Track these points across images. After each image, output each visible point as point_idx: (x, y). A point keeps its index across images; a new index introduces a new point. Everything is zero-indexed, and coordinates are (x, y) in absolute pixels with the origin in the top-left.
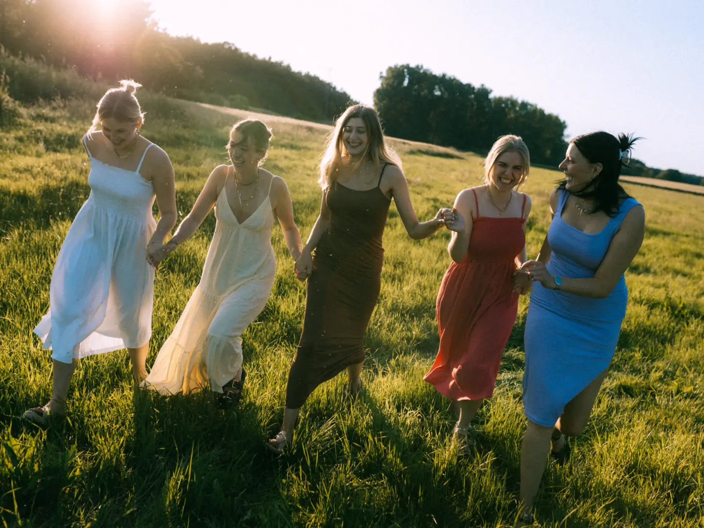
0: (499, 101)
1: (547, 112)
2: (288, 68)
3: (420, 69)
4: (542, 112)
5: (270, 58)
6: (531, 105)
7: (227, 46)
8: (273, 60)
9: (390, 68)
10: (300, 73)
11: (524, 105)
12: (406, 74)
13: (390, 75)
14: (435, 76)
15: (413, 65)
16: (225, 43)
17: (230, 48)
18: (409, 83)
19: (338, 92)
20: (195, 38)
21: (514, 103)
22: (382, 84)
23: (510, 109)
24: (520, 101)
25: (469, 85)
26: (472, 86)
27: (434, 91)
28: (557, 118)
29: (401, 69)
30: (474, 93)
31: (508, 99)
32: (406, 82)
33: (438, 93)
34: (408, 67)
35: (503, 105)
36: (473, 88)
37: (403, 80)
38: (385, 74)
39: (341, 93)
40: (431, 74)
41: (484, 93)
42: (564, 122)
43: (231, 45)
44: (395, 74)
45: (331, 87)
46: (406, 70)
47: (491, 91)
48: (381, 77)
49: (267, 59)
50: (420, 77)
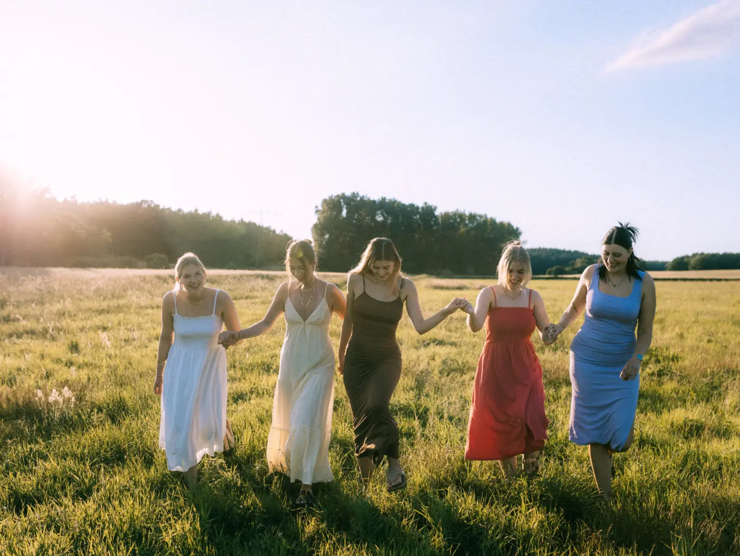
0: (446, 216)
1: (498, 220)
2: (219, 218)
3: (356, 197)
4: (493, 222)
5: (196, 210)
6: (480, 216)
7: (145, 206)
8: (200, 212)
9: (325, 201)
10: (233, 222)
11: (472, 217)
12: (342, 204)
13: (326, 208)
14: (374, 202)
15: (348, 193)
16: (142, 201)
17: (149, 205)
18: (347, 213)
19: (278, 235)
20: (111, 201)
21: (461, 216)
22: (319, 219)
23: (459, 224)
24: (467, 214)
25: (412, 206)
26: (416, 205)
27: (377, 217)
28: (509, 225)
29: (336, 199)
30: (418, 213)
31: (455, 214)
32: (344, 213)
33: (380, 218)
34: (343, 196)
35: (452, 221)
36: (417, 208)
37: (341, 211)
38: (320, 208)
39: (281, 236)
40: (369, 199)
41: (429, 211)
42: (517, 229)
43: (150, 203)
44: (331, 205)
45: (270, 231)
46: (342, 200)
47: (435, 208)
48: (317, 211)
49: (193, 211)
50: (357, 205)
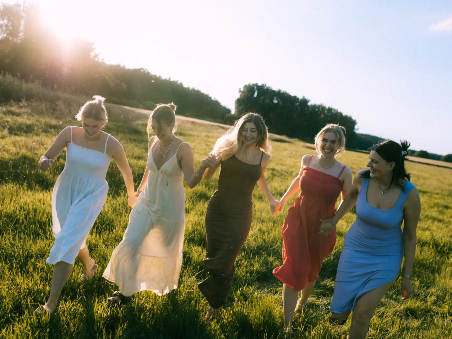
0: (314, 107)
1: (344, 114)
2: (181, 85)
3: (264, 87)
4: (341, 114)
5: (170, 79)
6: (334, 110)
7: (142, 71)
8: (172, 80)
9: (246, 86)
10: (188, 88)
11: (330, 110)
12: (255, 89)
13: (246, 90)
14: (274, 91)
15: (260, 84)
16: (141, 68)
17: (144, 71)
18: (257, 95)
19: (212, 100)
20: (122, 65)
21: (323, 108)
22: (240, 96)
23: (321, 112)
24: (327, 107)
25: (295, 97)
26: (297, 97)
27: (274, 100)
28: (350, 118)
29: (253, 86)
30: (298, 102)
31: (320, 106)
33: (275, 101)
34: (256, 85)
35: (317, 110)
36: (298, 99)
37: (254, 93)
38: (242, 90)
39: (214, 101)
40: (272, 90)
41: (304, 102)
42: (355, 121)
43: (145, 70)
44: (249, 89)
45: (208, 97)
46: (255, 87)
47: (309, 101)
48: (240, 91)
49: (168, 79)
50: (264, 91)
